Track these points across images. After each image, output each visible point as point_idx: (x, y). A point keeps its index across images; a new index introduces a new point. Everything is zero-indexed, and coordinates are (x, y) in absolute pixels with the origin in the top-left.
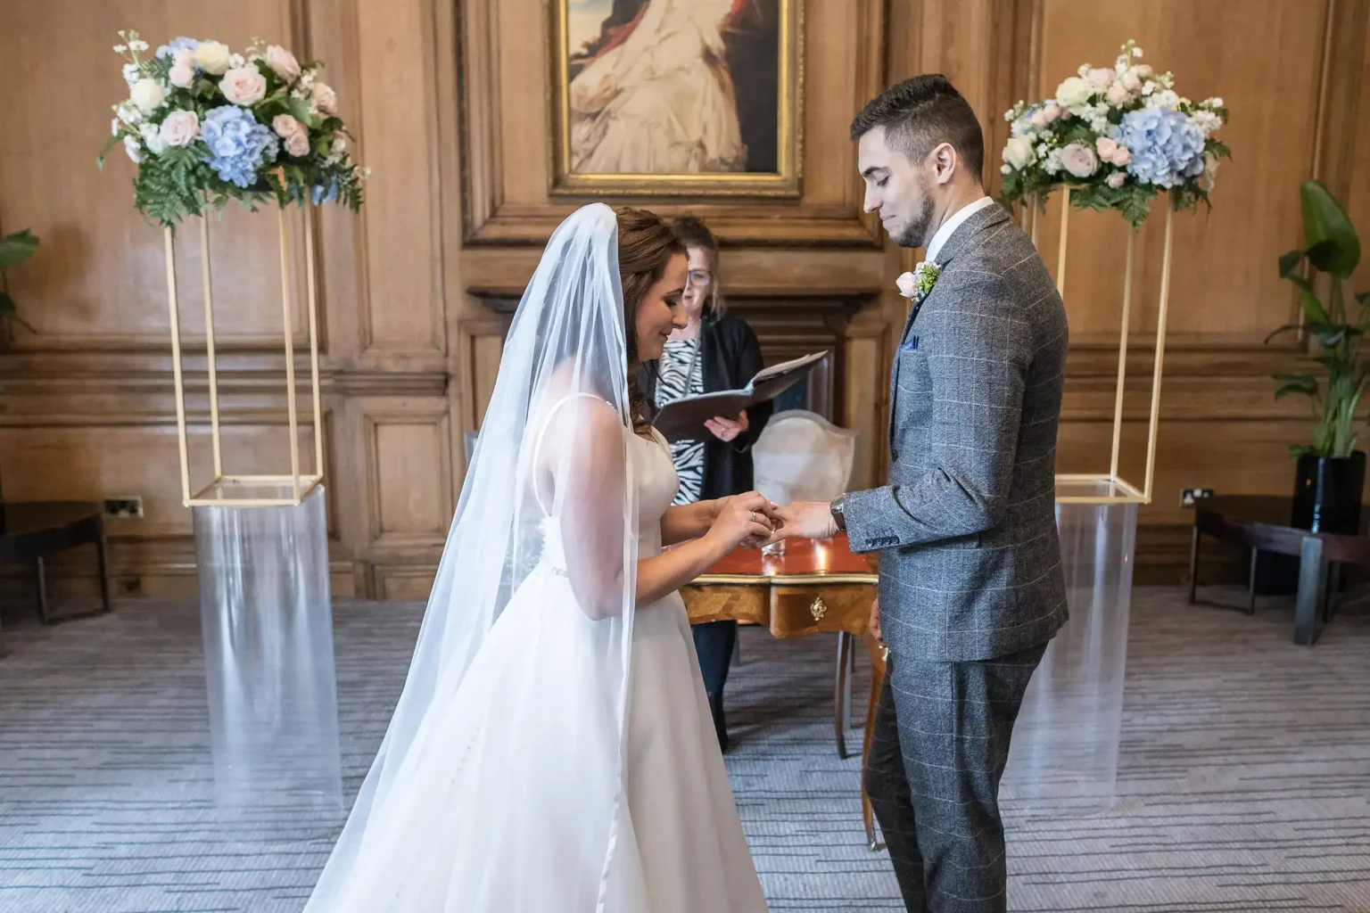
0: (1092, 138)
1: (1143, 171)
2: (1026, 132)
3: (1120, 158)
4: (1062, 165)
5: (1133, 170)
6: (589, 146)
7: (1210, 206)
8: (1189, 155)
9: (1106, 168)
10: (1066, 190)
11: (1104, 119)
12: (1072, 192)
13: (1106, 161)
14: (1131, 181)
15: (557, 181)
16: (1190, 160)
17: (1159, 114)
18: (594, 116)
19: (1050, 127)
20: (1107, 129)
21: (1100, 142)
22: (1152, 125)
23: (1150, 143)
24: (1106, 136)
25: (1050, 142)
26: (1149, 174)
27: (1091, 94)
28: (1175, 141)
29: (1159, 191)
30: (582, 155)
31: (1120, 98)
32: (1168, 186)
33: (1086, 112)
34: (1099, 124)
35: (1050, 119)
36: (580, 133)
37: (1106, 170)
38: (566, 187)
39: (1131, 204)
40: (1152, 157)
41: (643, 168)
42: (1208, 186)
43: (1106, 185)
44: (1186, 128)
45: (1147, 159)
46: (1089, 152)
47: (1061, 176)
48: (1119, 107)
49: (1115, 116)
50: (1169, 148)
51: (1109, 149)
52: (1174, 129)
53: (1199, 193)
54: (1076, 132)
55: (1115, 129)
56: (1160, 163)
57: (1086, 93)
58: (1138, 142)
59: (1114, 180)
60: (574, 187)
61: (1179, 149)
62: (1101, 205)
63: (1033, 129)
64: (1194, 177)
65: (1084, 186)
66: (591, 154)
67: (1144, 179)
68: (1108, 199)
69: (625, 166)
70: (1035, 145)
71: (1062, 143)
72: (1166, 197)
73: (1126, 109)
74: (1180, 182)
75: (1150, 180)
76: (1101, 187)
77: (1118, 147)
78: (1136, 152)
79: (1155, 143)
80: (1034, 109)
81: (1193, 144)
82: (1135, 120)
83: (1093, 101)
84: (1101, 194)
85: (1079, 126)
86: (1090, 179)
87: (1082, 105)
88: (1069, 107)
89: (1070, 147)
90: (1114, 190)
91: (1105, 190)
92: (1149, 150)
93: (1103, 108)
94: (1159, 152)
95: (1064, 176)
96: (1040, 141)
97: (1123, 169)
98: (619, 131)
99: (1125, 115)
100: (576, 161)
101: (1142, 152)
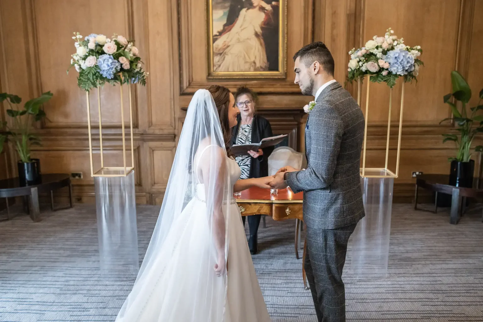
0: (377, 60)
1: (394, 70)
2: (356, 58)
3: (386, 66)
4: (367, 68)
5: (391, 70)
6: (219, 63)
7: (417, 81)
8: (409, 65)
9: (381, 69)
10: (368, 76)
11: (381, 54)
12: (371, 77)
13: (382, 67)
14: (390, 73)
15: (209, 74)
16: (409, 66)
17: (399, 52)
18: (221, 54)
19: (363, 56)
20: (382, 56)
21: (380, 61)
22: (397, 55)
23: (396, 61)
24: (382, 59)
25: (363, 61)
26: (396, 71)
27: (376, 45)
28: (404, 60)
29: (399, 76)
30: (217, 66)
31: (386, 47)
32: (402, 75)
33: (375, 51)
34: (379, 55)
35: (363, 54)
36: (216, 59)
37: (382, 70)
38: (212, 76)
39: (390, 81)
40: (397, 65)
41: (236, 70)
42: (416, 74)
43: (382, 75)
44: (408, 56)
45: (395, 66)
46: (376, 64)
47: (367, 72)
48: (386, 49)
49: (385, 52)
50: (402, 62)
51: (382, 63)
52: (404, 56)
53: (413, 77)
54: (371, 58)
55: (384, 57)
56: (399, 68)
57: (375, 45)
58: (392, 61)
59: (384, 73)
60: (214, 76)
61: (406, 63)
62: (380, 81)
63: (358, 57)
64: (411, 72)
65: (374, 75)
66: (220, 66)
67: (394, 73)
68: (382, 79)
69: (230, 69)
70: (358, 62)
71: (367, 61)
72: (402, 78)
73: (388, 50)
74: (406, 73)
75: (396, 73)
76: (380, 75)
77: (385, 62)
78: (391, 64)
79: (398, 61)
80: (358, 51)
81: (411, 61)
82: (391, 54)
83: (377, 48)
84: (380, 77)
85: (373, 56)
86: (376, 73)
87: (373, 49)
88: (369, 50)
89: (370, 63)
90: (384, 76)
91: (381, 76)
92: (396, 63)
93: (380, 50)
94: (399, 64)
95: (368, 72)
96: (360, 61)
97: (387, 69)
98: (228, 58)
99: (388, 52)
100: (215, 68)
101: (393, 64)
